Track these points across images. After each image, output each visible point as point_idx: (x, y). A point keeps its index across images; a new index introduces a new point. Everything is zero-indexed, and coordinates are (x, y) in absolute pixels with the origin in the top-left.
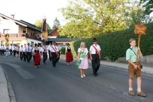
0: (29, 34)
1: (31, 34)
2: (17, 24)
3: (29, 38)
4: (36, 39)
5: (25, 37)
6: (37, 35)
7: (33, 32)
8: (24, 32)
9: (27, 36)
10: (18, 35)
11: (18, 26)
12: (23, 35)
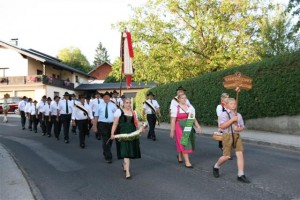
0: (50, 76)
1: (54, 75)
2: (25, 56)
3: (51, 84)
4: (63, 86)
5: (41, 84)
6: (65, 78)
7: (57, 73)
8: (39, 72)
9: (46, 82)
10: (28, 78)
11: (26, 60)
12: (38, 80)
